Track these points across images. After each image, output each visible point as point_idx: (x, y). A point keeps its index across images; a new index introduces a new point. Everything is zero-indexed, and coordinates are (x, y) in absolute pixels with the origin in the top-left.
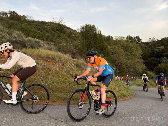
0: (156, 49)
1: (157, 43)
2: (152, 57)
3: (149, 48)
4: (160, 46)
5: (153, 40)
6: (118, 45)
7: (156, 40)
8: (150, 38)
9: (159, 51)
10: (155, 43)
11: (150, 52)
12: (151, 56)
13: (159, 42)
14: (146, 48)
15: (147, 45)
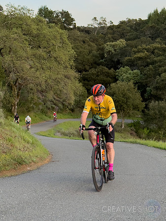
0: (108, 46)
1: (111, 31)
2: (99, 65)
3: (92, 44)
4: (116, 40)
5: (100, 23)
6: (14, 29)
7: (109, 25)
8: (95, 18)
9: (115, 50)
10: (105, 31)
11: (95, 52)
12: (95, 63)
13: (115, 29)
14: (84, 42)
15: (87, 35)
